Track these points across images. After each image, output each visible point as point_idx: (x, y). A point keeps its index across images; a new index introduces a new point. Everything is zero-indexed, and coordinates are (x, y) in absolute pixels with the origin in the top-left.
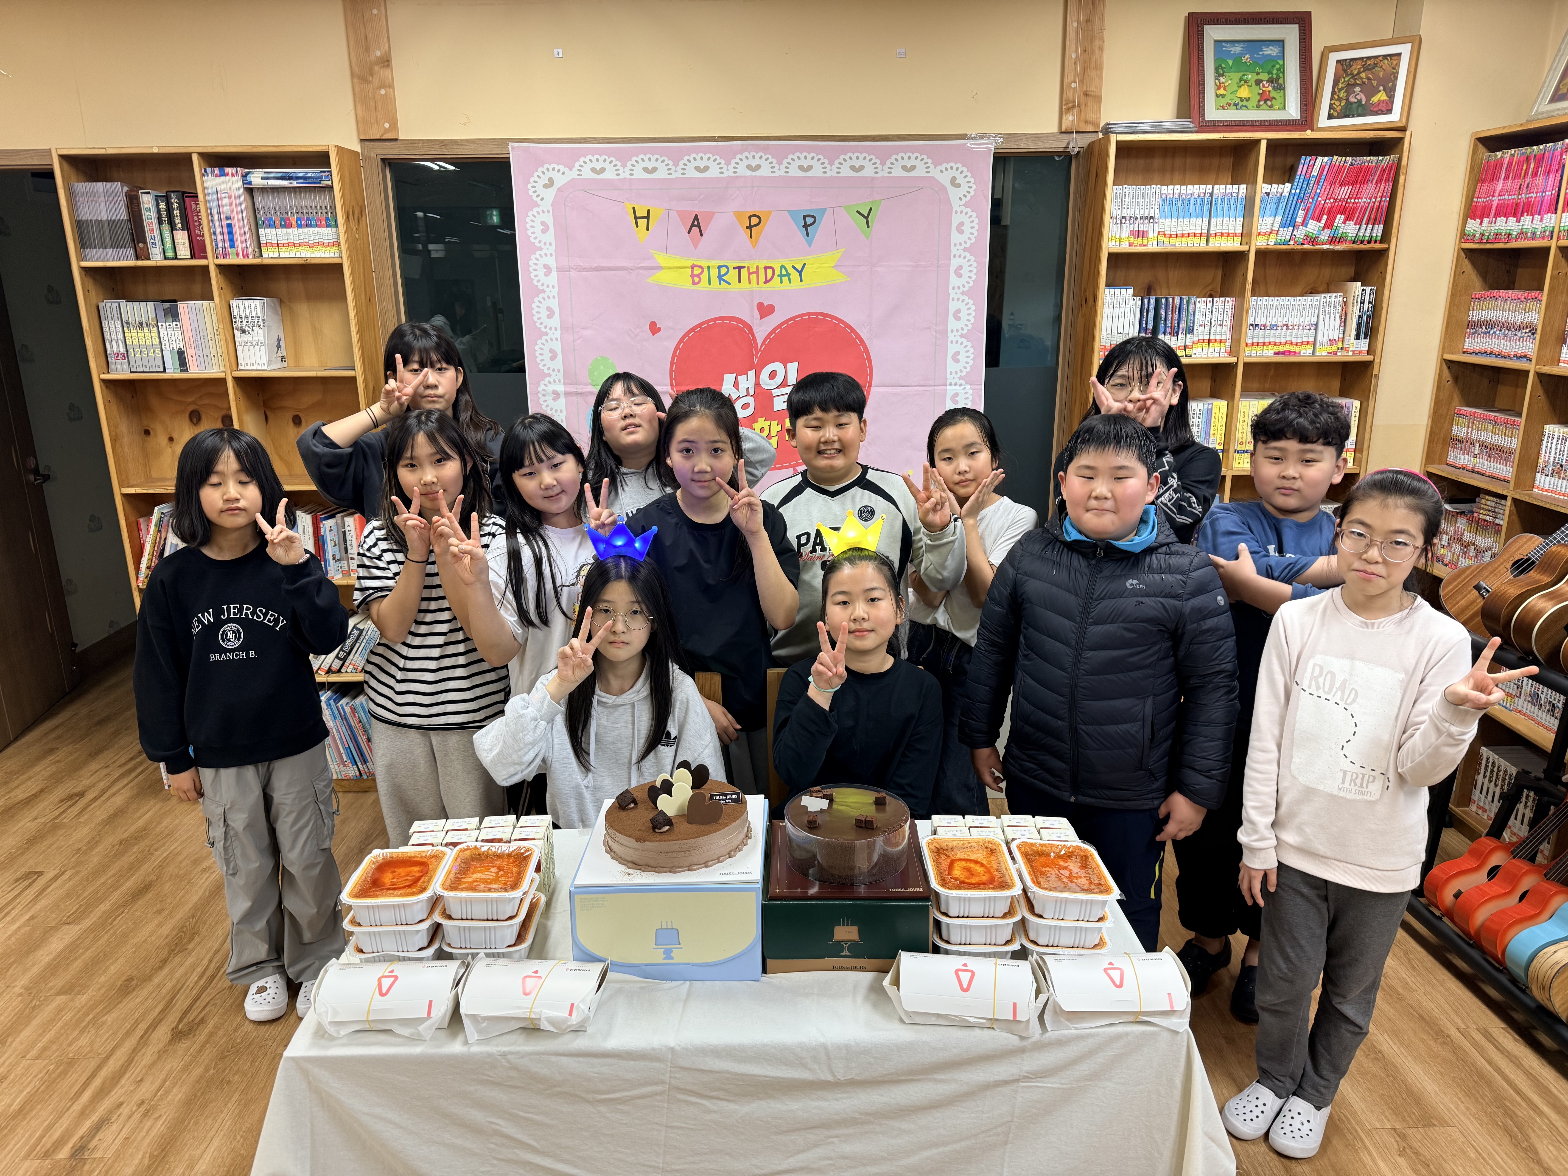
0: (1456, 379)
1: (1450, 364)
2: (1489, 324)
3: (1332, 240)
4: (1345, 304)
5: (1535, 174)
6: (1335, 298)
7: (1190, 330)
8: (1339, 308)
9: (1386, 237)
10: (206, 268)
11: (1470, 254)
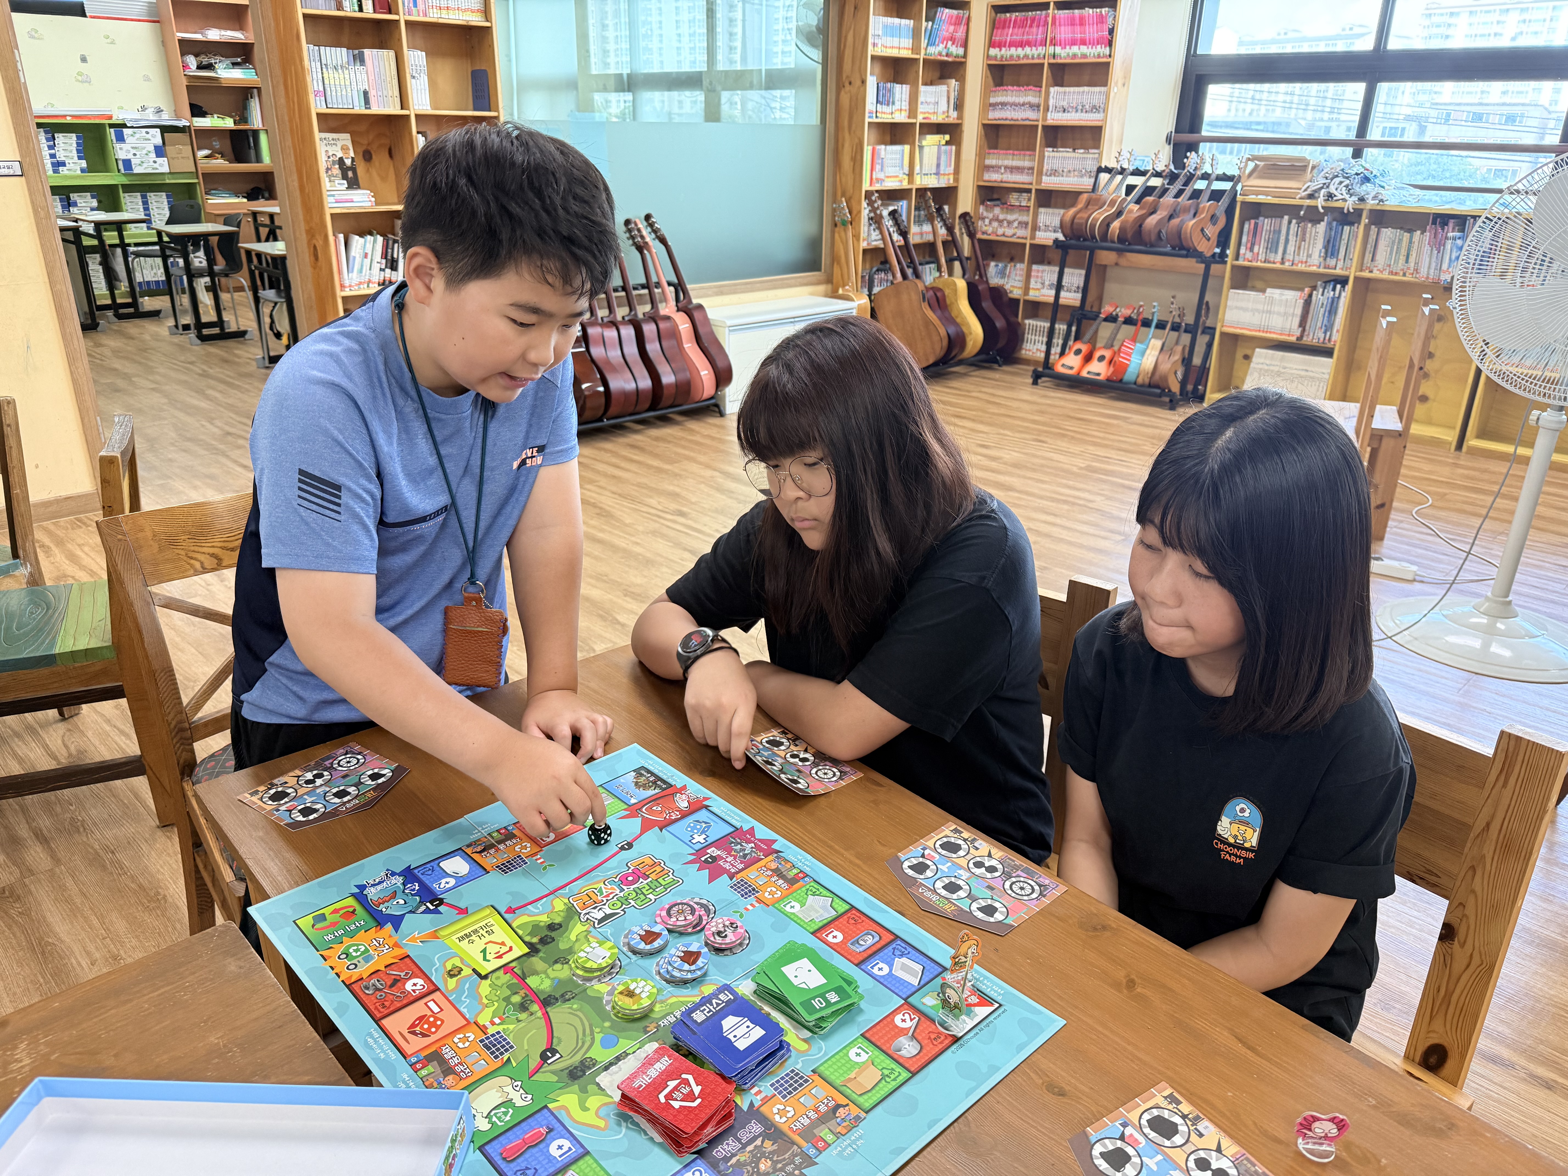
0: (986, 135)
1: (984, 125)
2: (1003, 104)
3: (947, 55)
4: (948, 92)
5: (1031, 26)
6: (944, 88)
7: (893, 103)
8: (946, 94)
9: (965, 56)
10: (398, 21)
11: (990, 66)
